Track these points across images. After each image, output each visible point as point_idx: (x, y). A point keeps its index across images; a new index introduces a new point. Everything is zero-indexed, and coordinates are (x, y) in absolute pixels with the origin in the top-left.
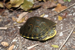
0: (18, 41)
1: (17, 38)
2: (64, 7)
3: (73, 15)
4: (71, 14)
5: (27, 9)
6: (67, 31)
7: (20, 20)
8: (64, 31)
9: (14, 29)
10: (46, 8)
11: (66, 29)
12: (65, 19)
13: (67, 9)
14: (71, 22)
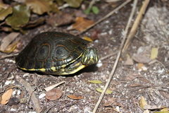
1: (13, 77)
3: (108, 34)
4: (106, 33)
5: (19, 26)
6: (107, 58)
8: (103, 58)
10: (56, 25)
11: (105, 55)
12: (97, 41)
13: (96, 25)
14: (109, 44)
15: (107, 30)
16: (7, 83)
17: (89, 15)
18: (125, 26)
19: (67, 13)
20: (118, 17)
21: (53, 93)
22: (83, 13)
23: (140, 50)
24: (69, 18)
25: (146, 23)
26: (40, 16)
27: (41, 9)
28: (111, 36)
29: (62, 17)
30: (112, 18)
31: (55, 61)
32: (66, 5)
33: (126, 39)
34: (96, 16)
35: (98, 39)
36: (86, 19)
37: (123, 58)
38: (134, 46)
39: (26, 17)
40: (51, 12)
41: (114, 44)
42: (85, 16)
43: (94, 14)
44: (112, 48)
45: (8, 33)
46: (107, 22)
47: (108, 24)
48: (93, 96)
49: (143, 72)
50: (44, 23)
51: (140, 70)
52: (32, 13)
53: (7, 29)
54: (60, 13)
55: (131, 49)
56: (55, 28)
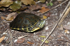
0: (8, 34)
1: (7, 31)
2: (48, 9)
3: (55, 15)
4: (54, 15)
5: (15, 10)
6: (52, 26)
7: (9, 18)
8: (49, 26)
9: (4, 25)
10: (32, 10)
11: (51, 25)
12: (49, 18)
13: (50, 11)
14: (54, 20)
15: (55, 13)
17: (49, 6)
20: (61, 8)
21: (21, 40)
22: (46, 5)
23: (68, 23)
27: (27, 3)
28: (56, 16)
29: (36, 7)
30: (58, 8)
31: (24, 26)
32: (39, 2)
33: (62, 18)
35: (50, 17)
38: (66, 21)
40: (31, 4)
41: (56, 20)
42: (46, 7)
43: (51, 6)
44: (55, 21)
47: (56, 11)
48: (39, 43)
51: (65, 33)
55: (64, 23)
56: (31, 11)
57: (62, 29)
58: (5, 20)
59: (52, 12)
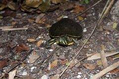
7: (39, 21)
8: (87, 27)
12: (85, 19)
15: (92, 13)
16: (40, 37)
17: (83, 4)
18: (102, 11)
19: (71, 3)
22: (80, 3)
23: (108, 24)
24: (71, 6)
25: (114, 9)
26: (56, 5)
27: (57, 1)
28: (94, 16)
29: (68, 5)
30: (96, 6)
34: (87, 5)
36: (81, 7)
37: (98, 27)
39: (49, 6)
41: (94, 20)
42: (80, 5)
44: (93, 22)
45: (39, 14)
46: (93, 8)
47: (92, 10)
49: (107, 34)
50: (58, 8)
52: (52, 3)
53: (39, 12)
54: (67, 3)
57: (101, 29)
58: (35, 23)
59: (88, 11)
